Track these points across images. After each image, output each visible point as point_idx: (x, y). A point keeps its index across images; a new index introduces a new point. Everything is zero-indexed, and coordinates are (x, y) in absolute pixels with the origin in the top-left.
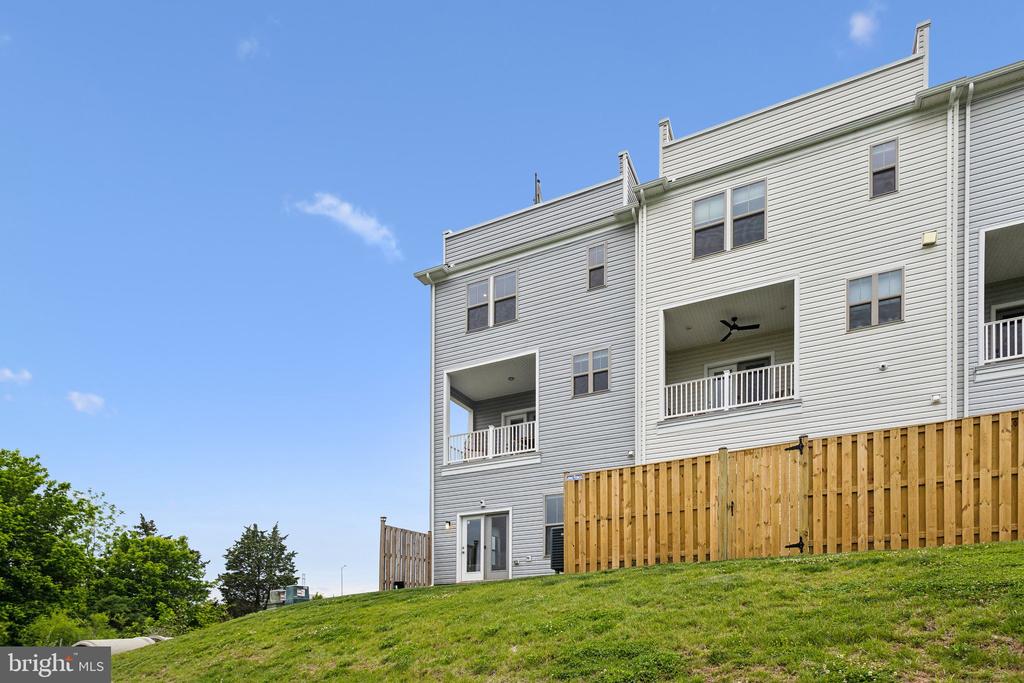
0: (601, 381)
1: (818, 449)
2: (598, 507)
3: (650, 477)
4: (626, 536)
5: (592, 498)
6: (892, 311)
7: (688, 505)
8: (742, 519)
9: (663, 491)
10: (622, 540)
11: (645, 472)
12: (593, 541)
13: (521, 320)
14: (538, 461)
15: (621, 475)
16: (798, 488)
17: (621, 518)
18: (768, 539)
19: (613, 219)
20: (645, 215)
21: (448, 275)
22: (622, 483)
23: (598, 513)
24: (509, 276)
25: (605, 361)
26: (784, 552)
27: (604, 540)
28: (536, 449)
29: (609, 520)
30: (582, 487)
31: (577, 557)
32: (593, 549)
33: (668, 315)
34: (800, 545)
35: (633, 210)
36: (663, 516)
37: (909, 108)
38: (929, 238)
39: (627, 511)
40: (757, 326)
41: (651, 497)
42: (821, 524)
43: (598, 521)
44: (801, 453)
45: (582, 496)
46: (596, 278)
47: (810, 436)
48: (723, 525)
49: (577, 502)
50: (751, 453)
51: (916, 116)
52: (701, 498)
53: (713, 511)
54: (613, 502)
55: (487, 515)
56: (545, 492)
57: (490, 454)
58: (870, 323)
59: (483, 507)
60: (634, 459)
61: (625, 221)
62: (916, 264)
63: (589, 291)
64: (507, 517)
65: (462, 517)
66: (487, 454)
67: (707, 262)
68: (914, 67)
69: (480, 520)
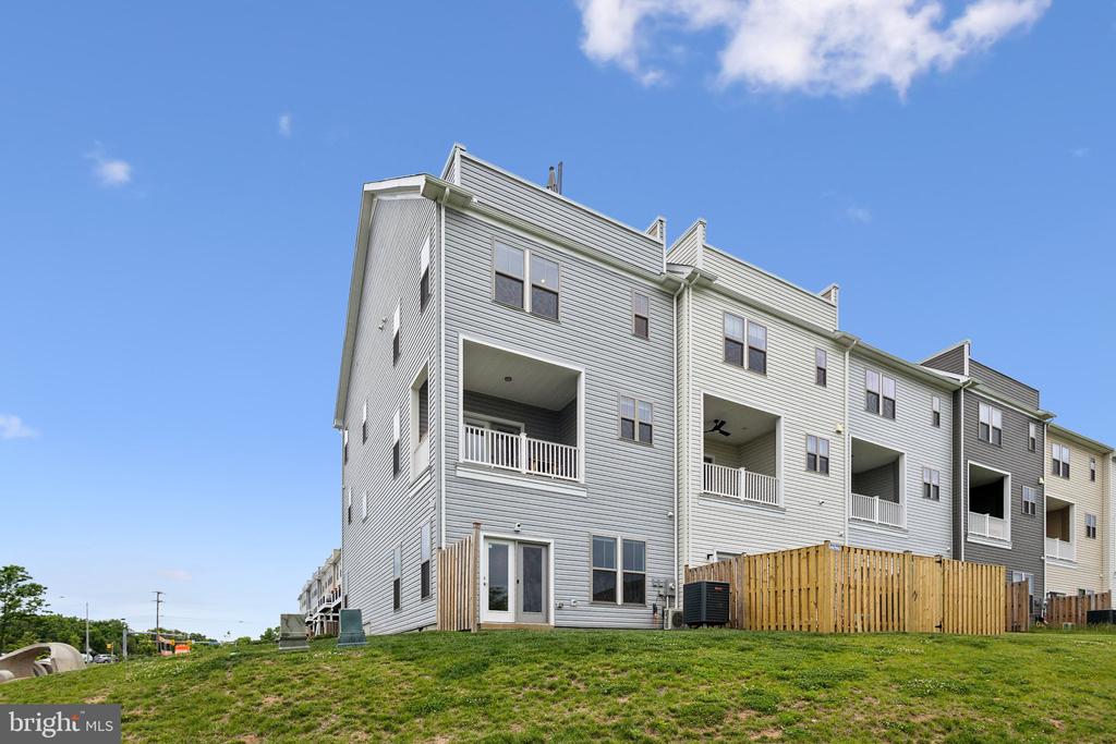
0: (648, 435)
6: (825, 466)
13: (563, 324)
14: (585, 494)
19: (658, 279)
20: (690, 296)
21: (466, 207)
24: (550, 264)
28: (581, 480)
34: (940, 627)
37: (832, 336)
46: (642, 326)
50: (923, 559)
51: (834, 344)
55: (521, 542)
56: (591, 530)
57: (524, 469)
58: (815, 470)
59: (517, 532)
60: (673, 520)
61: (666, 287)
62: (835, 441)
63: (634, 335)
64: (544, 550)
65: (485, 537)
66: (517, 467)
67: (732, 370)
68: (830, 309)
69: (507, 547)
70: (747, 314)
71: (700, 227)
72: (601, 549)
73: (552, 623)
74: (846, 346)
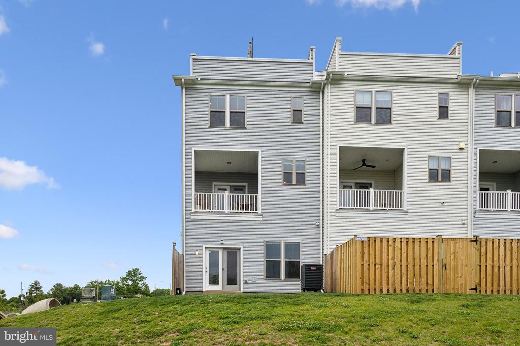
0: (301, 179)
1: (484, 244)
2: (375, 258)
3: (404, 244)
4: (390, 276)
5: (372, 252)
6: (447, 176)
7: (424, 262)
8: (451, 273)
9: (411, 253)
10: (388, 277)
11: (401, 241)
12: (372, 277)
13: (248, 128)
14: (261, 219)
15: (388, 241)
16: (474, 260)
17: (388, 266)
18: (462, 284)
19: (308, 84)
20: (329, 89)
21: (195, 84)
22: (388, 246)
23: (375, 261)
24: (240, 98)
25: (303, 167)
26: (469, 292)
27: (378, 276)
28: (259, 212)
29: (381, 265)
30: (366, 245)
31: (362, 284)
32: (372, 282)
33: (342, 149)
34: (476, 289)
35: (323, 84)
36: (410, 266)
37: (455, 80)
38: (462, 146)
39: (391, 262)
40: (374, 167)
41: (404, 255)
42: (485, 279)
43: (375, 265)
44: (477, 244)
45: (366, 250)
46: (297, 116)
47: (480, 237)
48: (440, 275)
49: (363, 253)
50: (454, 240)
51: (457, 85)
52: (430, 260)
53: (436, 267)
54: (383, 255)
55: (224, 249)
56: (265, 239)
57: (227, 210)
58: (438, 180)
59: (222, 243)
60: (320, 227)
61: (315, 88)
62: (456, 157)
63: (292, 123)
64: (238, 251)
65: (206, 248)
66: (223, 209)
67: (364, 127)
68: (455, 61)
69: (218, 251)
70: (374, 87)
71: (338, 42)
72: (271, 249)
73: (242, 291)
74: (469, 84)
